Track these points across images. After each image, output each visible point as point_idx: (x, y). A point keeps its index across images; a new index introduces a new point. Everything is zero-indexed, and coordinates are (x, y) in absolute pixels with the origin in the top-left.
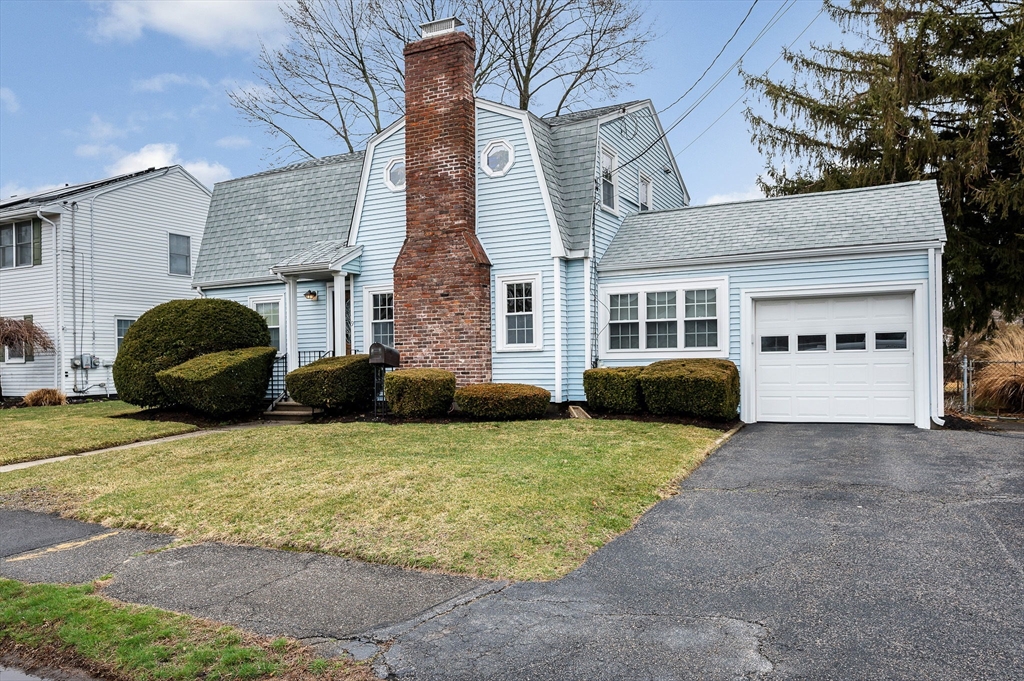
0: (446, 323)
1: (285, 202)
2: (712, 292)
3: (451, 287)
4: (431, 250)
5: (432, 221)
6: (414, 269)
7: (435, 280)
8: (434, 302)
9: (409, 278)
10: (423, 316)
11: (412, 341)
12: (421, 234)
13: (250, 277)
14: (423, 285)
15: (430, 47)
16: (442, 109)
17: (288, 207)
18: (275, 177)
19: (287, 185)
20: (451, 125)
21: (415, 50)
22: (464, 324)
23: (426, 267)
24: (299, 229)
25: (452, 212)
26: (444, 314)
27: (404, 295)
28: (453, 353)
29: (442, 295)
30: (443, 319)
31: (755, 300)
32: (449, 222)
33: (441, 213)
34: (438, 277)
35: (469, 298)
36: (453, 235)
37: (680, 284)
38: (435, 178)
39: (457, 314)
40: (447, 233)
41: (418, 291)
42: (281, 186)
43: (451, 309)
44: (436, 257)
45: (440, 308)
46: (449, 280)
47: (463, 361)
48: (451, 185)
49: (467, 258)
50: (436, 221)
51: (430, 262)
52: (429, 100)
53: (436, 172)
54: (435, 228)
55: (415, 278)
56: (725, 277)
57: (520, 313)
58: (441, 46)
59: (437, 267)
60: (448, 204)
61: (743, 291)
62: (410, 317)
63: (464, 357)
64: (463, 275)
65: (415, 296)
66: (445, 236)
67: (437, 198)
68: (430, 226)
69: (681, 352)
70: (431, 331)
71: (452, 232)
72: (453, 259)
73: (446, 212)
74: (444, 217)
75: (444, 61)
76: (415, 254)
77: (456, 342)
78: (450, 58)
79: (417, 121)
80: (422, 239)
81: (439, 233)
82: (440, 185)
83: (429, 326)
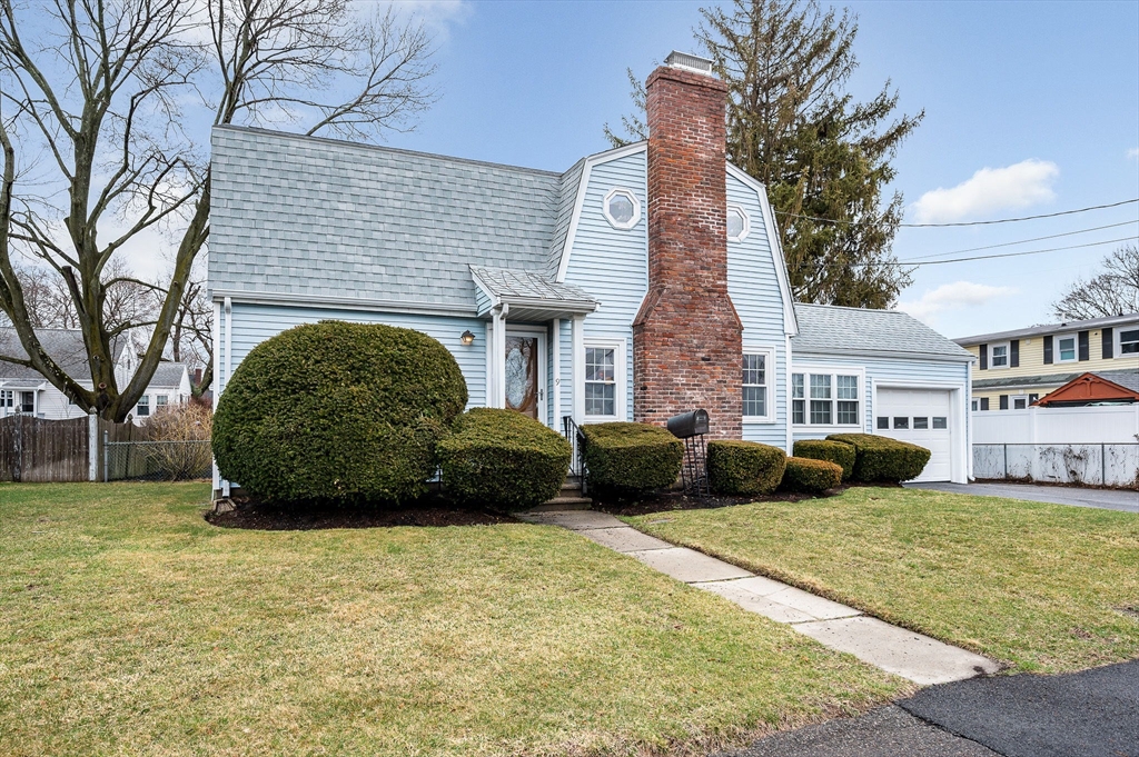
0: (707, 390)
1: (389, 194)
2: (855, 378)
3: (713, 351)
4: (691, 307)
5: (692, 275)
6: (671, 326)
7: (695, 341)
8: (695, 366)
9: (664, 335)
10: (680, 380)
11: (669, 408)
12: (680, 287)
13: (351, 296)
14: (681, 345)
15: (692, 82)
16: (703, 155)
17: (398, 204)
18: (357, 153)
19: (386, 170)
20: (713, 176)
21: (674, 78)
22: (726, 393)
23: (685, 325)
24: (428, 240)
25: (714, 270)
26: (705, 380)
27: (658, 353)
28: (714, 424)
29: (703, 359)
30: (704, 385)
31: (879, 388)
32: (711, 280)
33: (702, 268)
34: (699, 338)
35: (732, 365)
36: (716, 295)
37: (835, 369)
38: (695, 229)
39: (720, 382)
40: (709, 291)
41: (676, 351)
42: (374, 169)
43: (713, 376)
44: (696, 316)
45: (700, 373)
46: (711, 343)
47: (724, 432)
48: (713, 241)
49: (730, 323)
50: (697, 276)
51: (690, 321)
52: (687, 139)
53: (697, 222)
54: (696, 283)
55: (671, 336)
56: (863, 367)
57: (753, 385)
58: (703, 87)
59: (697, 328)
60: (710, 260)
61: (873, 380)
62: (666, 380)
63: (726, 429)
64: (726, 340)
65: (671, 357)
66: (707, 294)
67: (697, 251)
68: (690, 280)
69: (836, 428)
70: (691, 398)
71: (714, 292)
72: (715, 321)
73: (709, 269)
74: (706, 273)
75: (706, 103)
76: (672, 309)
77: (718, 412)
78: (712, 103)
79: (674, 158)
80: (680, 293)
81: (700, 290)
82: (701, 238)
83: (689, 392)
